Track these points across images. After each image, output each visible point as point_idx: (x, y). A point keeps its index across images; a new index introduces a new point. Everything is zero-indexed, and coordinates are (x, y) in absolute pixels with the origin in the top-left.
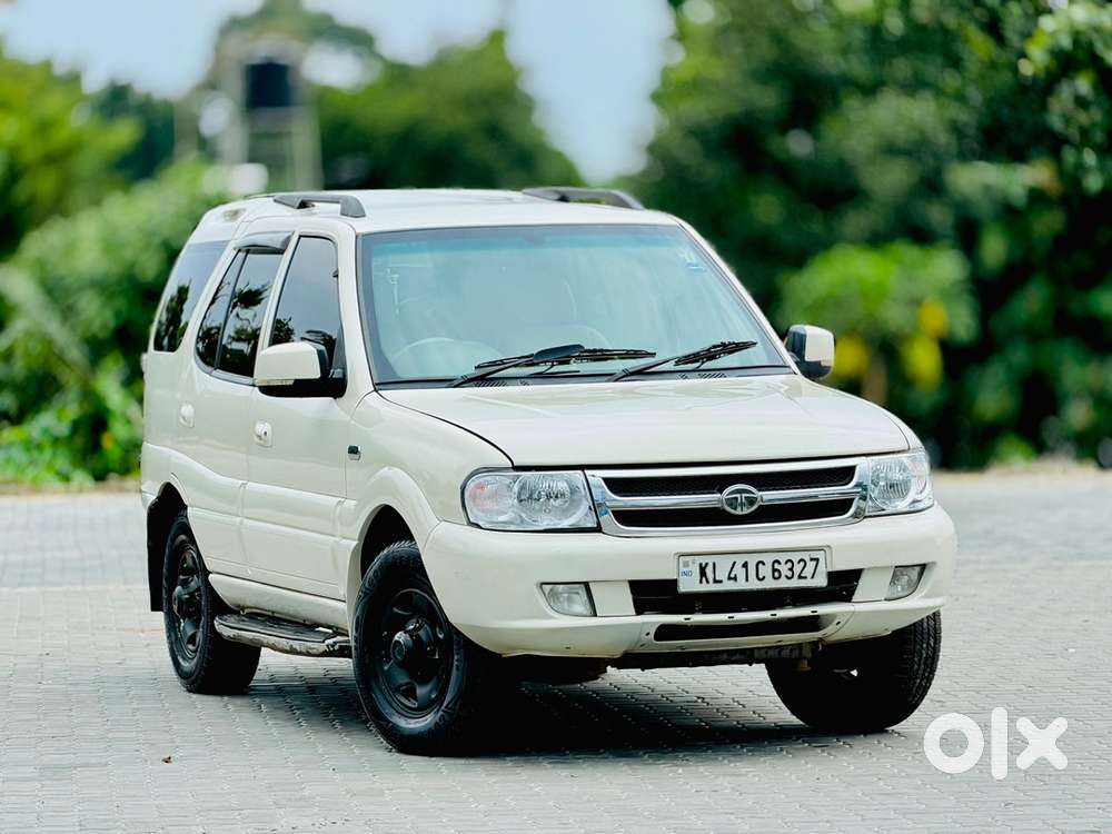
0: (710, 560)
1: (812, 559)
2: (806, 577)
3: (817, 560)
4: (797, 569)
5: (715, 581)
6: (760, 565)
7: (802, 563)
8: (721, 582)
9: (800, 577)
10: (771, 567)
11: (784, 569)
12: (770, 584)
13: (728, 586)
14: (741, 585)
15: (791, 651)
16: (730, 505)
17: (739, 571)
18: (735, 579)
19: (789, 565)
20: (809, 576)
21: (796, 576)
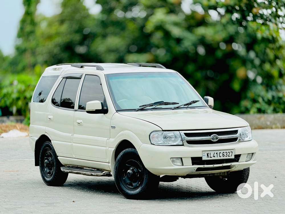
0: (209, 152)
1: (231, 152)
3: (232, 152)
4: (228, 154)
5: (210, 157)
6: (220, 153)
7: (229, 153)
8: (212, 157)
9: (229, 156)
10: (222, 154)
11: (225, 154)
12: (222, 158)
13: (213, 158)
14: (216, 158)
15: (223, 174)
16: (212, 139)
17: (216, 155)
18: (215, 157)
20: (231, 156)
21: (228, 156)
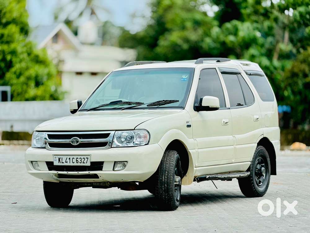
0: (61, 157)
1: (86, 158)
2: (84, 163)
3: (88, 158)
4: (83, 160)
5: (62, 163)
6: (73, 159)
8: (63, 163)
9: (83, 163)
10: (76, 160)
11: (79, 160)
12: (75, 164)
13: (65, 164)
14: (68, 164)
17: (68, 160)
18: (67, 162)
19: (81, 159)
20: (86, 163)
21: (82, 162)
